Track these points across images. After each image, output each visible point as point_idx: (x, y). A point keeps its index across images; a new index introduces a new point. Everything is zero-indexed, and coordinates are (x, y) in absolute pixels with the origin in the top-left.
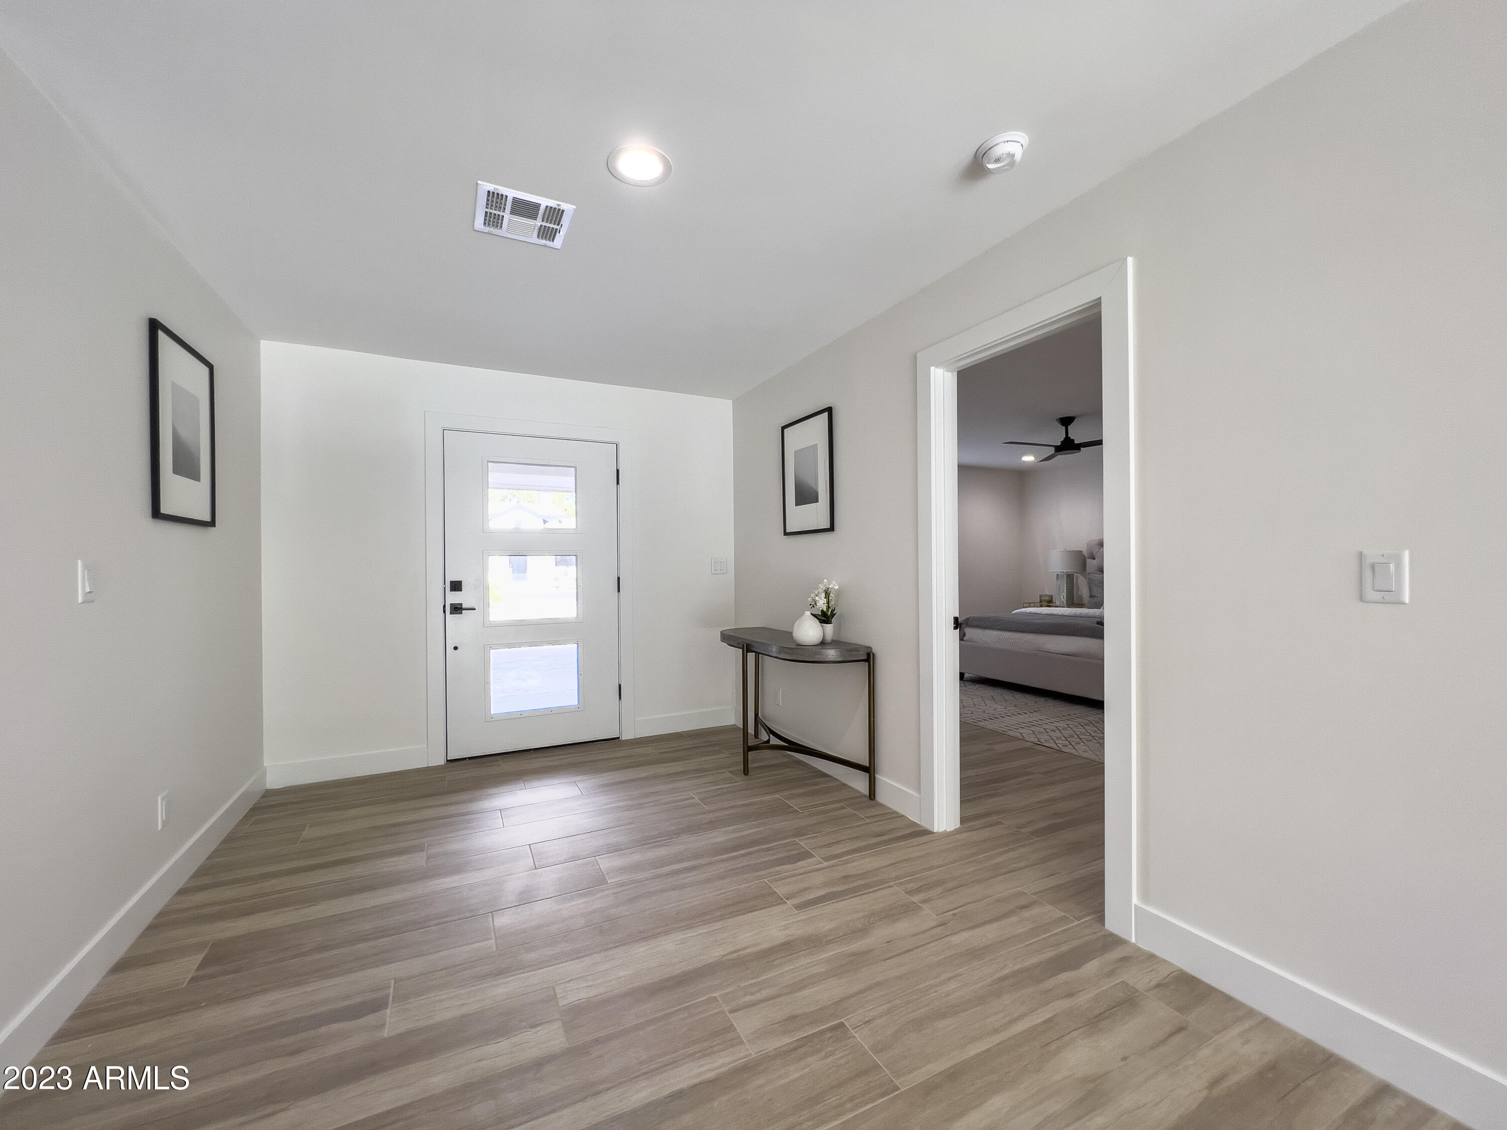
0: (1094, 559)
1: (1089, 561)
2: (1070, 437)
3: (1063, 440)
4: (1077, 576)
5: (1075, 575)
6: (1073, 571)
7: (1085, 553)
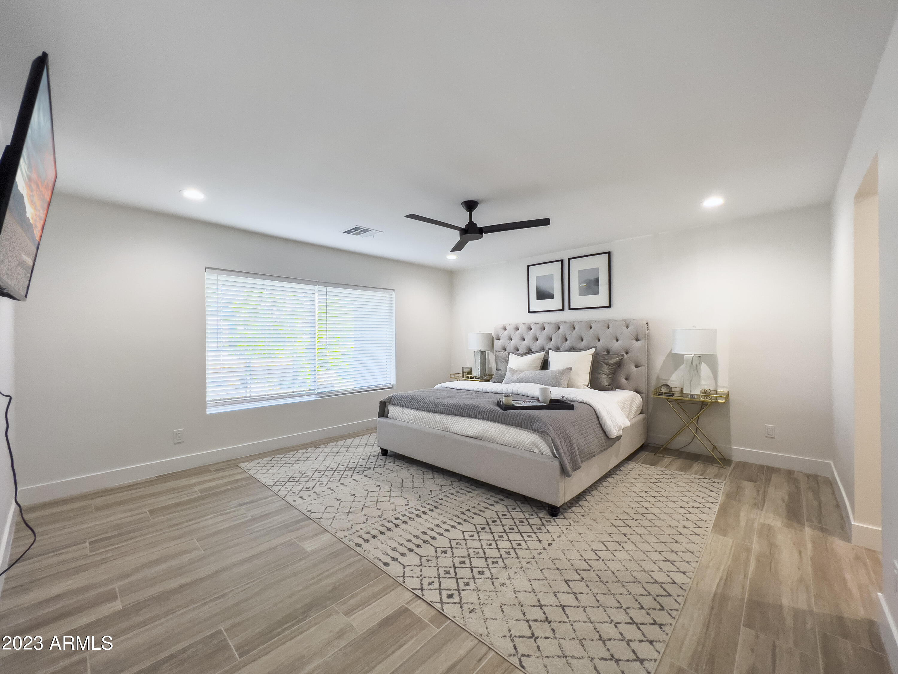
0: (500, 340)
1: (496, 341)
2: (473, 222)
3: (467, 224)
4: (488, 353)
5: (487, 352)
6: (485, 349)
7: (494, 335)
